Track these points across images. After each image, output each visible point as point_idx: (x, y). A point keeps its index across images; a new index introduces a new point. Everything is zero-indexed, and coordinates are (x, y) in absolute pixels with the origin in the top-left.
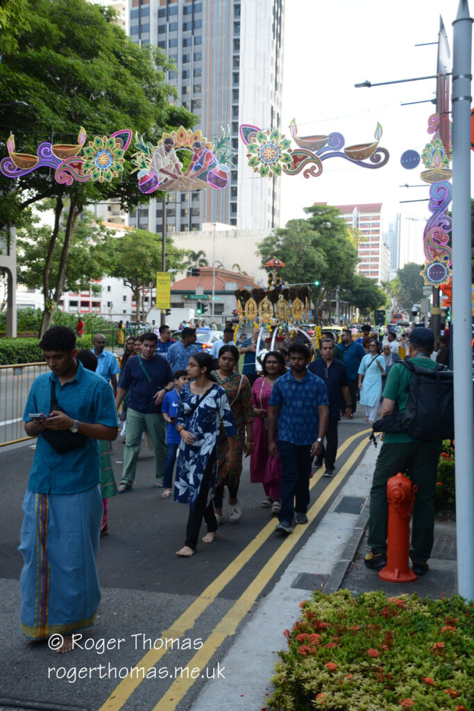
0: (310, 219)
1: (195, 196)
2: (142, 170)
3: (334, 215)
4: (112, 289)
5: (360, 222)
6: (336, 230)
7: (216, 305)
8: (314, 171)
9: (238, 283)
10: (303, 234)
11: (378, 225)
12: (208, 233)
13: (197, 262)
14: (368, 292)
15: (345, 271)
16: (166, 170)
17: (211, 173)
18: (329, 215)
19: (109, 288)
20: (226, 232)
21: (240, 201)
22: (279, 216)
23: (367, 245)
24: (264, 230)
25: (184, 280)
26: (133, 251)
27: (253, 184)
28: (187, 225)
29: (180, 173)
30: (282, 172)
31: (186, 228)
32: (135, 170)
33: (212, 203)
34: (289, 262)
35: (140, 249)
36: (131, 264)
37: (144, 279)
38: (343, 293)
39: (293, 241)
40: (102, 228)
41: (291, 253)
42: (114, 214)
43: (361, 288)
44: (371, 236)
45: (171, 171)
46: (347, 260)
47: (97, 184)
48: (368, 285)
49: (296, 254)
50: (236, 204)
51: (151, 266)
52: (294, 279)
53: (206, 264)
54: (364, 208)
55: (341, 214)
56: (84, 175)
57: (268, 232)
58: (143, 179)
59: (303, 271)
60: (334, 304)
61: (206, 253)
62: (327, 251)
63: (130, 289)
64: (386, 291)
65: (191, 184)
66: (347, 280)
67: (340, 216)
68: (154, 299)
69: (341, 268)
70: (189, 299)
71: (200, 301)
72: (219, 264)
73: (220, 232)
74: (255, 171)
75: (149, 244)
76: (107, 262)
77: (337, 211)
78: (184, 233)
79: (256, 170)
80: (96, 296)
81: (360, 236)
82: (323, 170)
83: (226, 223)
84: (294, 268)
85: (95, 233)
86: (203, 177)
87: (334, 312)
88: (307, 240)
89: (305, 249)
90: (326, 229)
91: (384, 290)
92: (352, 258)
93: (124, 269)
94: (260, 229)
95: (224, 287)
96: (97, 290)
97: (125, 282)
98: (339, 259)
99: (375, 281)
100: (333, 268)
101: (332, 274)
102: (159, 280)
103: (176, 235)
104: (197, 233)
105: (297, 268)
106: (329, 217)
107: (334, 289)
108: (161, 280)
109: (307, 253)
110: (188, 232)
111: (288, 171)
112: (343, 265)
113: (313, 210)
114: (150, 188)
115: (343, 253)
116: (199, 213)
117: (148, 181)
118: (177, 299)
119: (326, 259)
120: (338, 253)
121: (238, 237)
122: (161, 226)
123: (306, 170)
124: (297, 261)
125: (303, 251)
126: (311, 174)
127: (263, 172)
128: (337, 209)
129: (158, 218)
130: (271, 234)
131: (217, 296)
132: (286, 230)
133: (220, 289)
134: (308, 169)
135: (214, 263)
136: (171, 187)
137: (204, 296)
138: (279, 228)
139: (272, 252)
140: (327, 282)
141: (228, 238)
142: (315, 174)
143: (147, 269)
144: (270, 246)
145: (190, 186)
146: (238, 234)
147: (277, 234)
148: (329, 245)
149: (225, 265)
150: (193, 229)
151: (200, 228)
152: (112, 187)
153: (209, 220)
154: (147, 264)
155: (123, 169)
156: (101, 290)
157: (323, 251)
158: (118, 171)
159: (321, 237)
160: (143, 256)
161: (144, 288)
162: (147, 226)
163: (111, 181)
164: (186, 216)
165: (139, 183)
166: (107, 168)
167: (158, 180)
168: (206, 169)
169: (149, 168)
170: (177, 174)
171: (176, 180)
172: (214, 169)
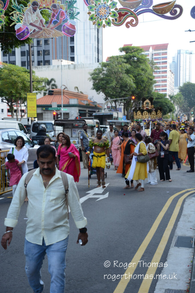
0: (123, 56)
1: (46, 42)
2: (18, 24)
3: (139, 53)
5: (154, 57)
6: (141, 63)
7: (64, 114)
8: (133, 23)
9: (78, 99)
10: (119, 66)
11: (166, 58)
12: (56, 67)
13: (50, 86)
14: (161, 102)
15: (147, 89)
16: (34, 24)
17: (64, 26)
18: (136, 53)
20: (68, 65)
21: (76, 44)
22: (102, 55)
23: (159, 72)
24: (93, 64)
25: (42, 98)
26: (9, 79)
27: (84, 33)
28: (42, 61)
29: (44, 26)
30: (112, 24)
31: (41, 64)
32: (13, 24)
33: (58, 47)
34: (111, 85)
36: (8, 88)
37: (17, 98)
39: (113, 70)
41: (112, 78)
43: (156, 100)
44: (161, 65)
45: (38, 24)
46: (147, 82)
48: (162, 98)
49: (115, 79)
50: (74, 47)
51: (22, 89)
52: (114, 95)
53: (56, 87)
54: (157, 47)
55: (143, 52)
57: (97, 66)
58: (19, 29)
59: (120, 90)
62: (135, 77)
63: (6, 104)
64: (172, 102)
65: (51, 33)
66: (148, 95)
67: (143, 53)
68: (22, 111)
69: (144, 87)
70: (47, 110)
71: (55, 111)
72: (65, 87)
73: (64, 66)
75: (19, 74)
77: (141, 50)
78: (41, 66)
79: (94, 23)
81: (154, 66)
82: (139, 22)
83: (67, 60)
84: (114, 89)
86: (59, 28)
88: (122, 70)
89: (121, 75)
90: (134, 62)
91: (171, 100)
92: (151, 81)
93: (3, 92)
94: (90, 64)
95: (69, 102)
97: (3, 100)
98: (143, 81)
99: (165, 95)
100: (139, 88)
101: (138, 91)
102: (28, 98)
103: (35, 68)
104: (49, 66)
105: (116, 88)
106: (135, 54)
107: (140, 102)
108: (30, 98)
109: (122, 78)
110: (43, 66)
111: (115, 23)
112: (145, 85)
113: (126, 49)
114: (24, 36)
115: (146, 78)
116: (49, 53)
117: (22, 31)
118: (40, 111)
119: (135, 82)
120: (142, 77)
121: (76, 69)
122: (25, 62)
123: (127, 23)
124: (116, 84)
125: (120, 77)
126: (131, 25)
127: (99, 25)
128: (141, 48)
129: (23, 57)
130: (99, 66)
131: (65, 108)
132: (107, 63)
133: (66, 103)
134: (129, 22)
135: (61, 86)
136: (38, 36)
137: (57, 108)
138: (103, 62)
139: (99, 78)
140: (135, 97)
141: (70, 69)
142: (134, 25)
143: (19, 91)
144: (98, 74)
145: (51, 35)
146: (76, 67)
147: (102, 67)
148: (136, 73)
149: (68, 88)
150: (46, 64)
151: (51, 63)
153: (56, 58)
154: (19, 88)
155: (4, 23)
157: (132, 77)
158: (1, 25)
159: (131, 68)
160: (16, 82)
161: (16, 104)
162: (15, 62)
164: (41, 55)
165: (16, 32)
167: (29, 31)
168: (61, 23)
169: (23, 23)
170: (42, 26)
171: (41, 31)
172: (66, 23)
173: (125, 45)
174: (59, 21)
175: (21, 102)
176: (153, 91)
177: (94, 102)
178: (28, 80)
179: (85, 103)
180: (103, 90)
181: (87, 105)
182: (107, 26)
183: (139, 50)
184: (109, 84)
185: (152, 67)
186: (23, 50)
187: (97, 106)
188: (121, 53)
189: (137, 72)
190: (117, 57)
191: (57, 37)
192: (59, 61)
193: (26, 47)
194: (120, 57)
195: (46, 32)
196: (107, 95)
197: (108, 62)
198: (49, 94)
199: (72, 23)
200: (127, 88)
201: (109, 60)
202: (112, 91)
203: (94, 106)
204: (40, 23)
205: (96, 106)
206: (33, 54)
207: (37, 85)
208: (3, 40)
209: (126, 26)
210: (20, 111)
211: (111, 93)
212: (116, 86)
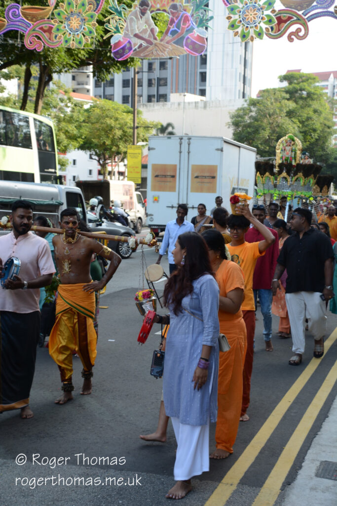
0: (284, 88)
1: (163, 65)
2: (116, 35)
3: (311, 83)
4: (77, 162)
6: (313, 99)
8: (300, 34)
10: (278, 104)
12: (176, 105)
13: (165, 135)
15: (320, 143)
16: (141, 35)
17: (188, 38)
18: (305, 83)
19: (74, 162)
20: (196, 103)
21: (210, 69)
22: (250, 86)
24: (235, 101)
26: (101, 123)
27: (223, 51)
28: (154, 96)
29: (155, 39)
30: (265, 35)
31: (153, 99)
32: (109, 35)
33: (181, 73)
34: (262, 135)
35: (108, 121)
36: (100, 137)
37: (113, 152)
39: (267, 111)
40: (69, 99)
41: (264, 125)
42: (79, 84)
45: (146, 36)
46: (323, 131)
47: (69, 51)
49: (269, 126)
50: (205, 73)
51: (120, 139)
52: (265, 152)
55: (318, 82)
56: (55, 41)
57: (241, 103)
58: (118, 44)
61: (175, 125)
62: (302, 122)
63: (96, 162)
65: (167, 49)
66: (322, 153)
67: (317, 84)
68: (121, 174)
69: (317, 140)
73: (189, 103)
74: (235, 35)
75: (117, 115)
76: (74, 135)
77: (314, 79)
78: (152, 104)
79: (236, 34)
83: (194, 93)
84: (266, 141)
85: (62, 104)
86: (179, 42)
88: (281, 111)
89: (280, 120)
90: (302, 98)
92: (328, 129)
93: (91, 143)
94: (230, 100)
96: (63, 164)
97: (91, 155)
98: (315, 130)
102: (130, 153)
103: (143, 106)
104: (166, 104)
105: (270, 141)
106: (304, 86)
108: (132, 154)
109: (280, 125)
110: (156, 103)
111: (270, 34)
112: (318, 136)
113: (288, 78)
114: (124, 55)
115: (319, 124)
116: (166, 82)
117: (121, 47)
119: (301, 130)
120: (314, 123)
121: (208, 108)
122: (129, 96)
123: (290, 33)
124: (270, 133)
125: (277, 122)
126: (296, 37)
127: (244, 36)
128: (314, 77)
129: (125, 89)
130: (243, 105)
132: (258, 100)
134: (293, 32)
136: (146, 54)
138: (250, 98)
139: (244, 123)
141: (197, 109)
142: (300, 37)
143: (116, 142)
144: (242, 117)
145: (166, 53)
146: (208, 105)
147: (249, 105)
148: (304, 116)
150: (161, 100)
151: (168, 99)
152: (83, 55)
153: (177, 91)
154: (116, 137)
155: (96, 34)
156: (68, 164)
157: (298, 123)
158: (91, 37)
159: (296, 108)
160: (111, 128)
161: (111, 162)
162: (112, 96)
163: (82, 47)
164: (153, 86)
165: (112, 49)
166: (78, 32)
167: (133, 46)
168: (183, 33)
169: (123, 33)
170: (152, 39)
171: (151, 46)
172: (192, 33)
173: (288, 71)
174: (180, 31)
175: (118, 160)
176: (332, 146)
178: (131, 124)
182: (258, 39)
183: (311, 79)
184: (258, 133)
186: (126, 78)
188: (282, 83)
189: (306, 115)
190: (274, 89)
191: (178, 57)
192: (180, 95)
193: (130, 75)
194: (280, 90)
195: (158, 47)
197: (259, 98)
199: (200, 33)
201: (261, 94)
202: (264, 145)
204: (149, 33)
206: (140, 84)
207: (144, 134)
208: (95, 61)
209: (288, 38)
210: (116, 174)
211: (263, 148)
212: (271, 137)
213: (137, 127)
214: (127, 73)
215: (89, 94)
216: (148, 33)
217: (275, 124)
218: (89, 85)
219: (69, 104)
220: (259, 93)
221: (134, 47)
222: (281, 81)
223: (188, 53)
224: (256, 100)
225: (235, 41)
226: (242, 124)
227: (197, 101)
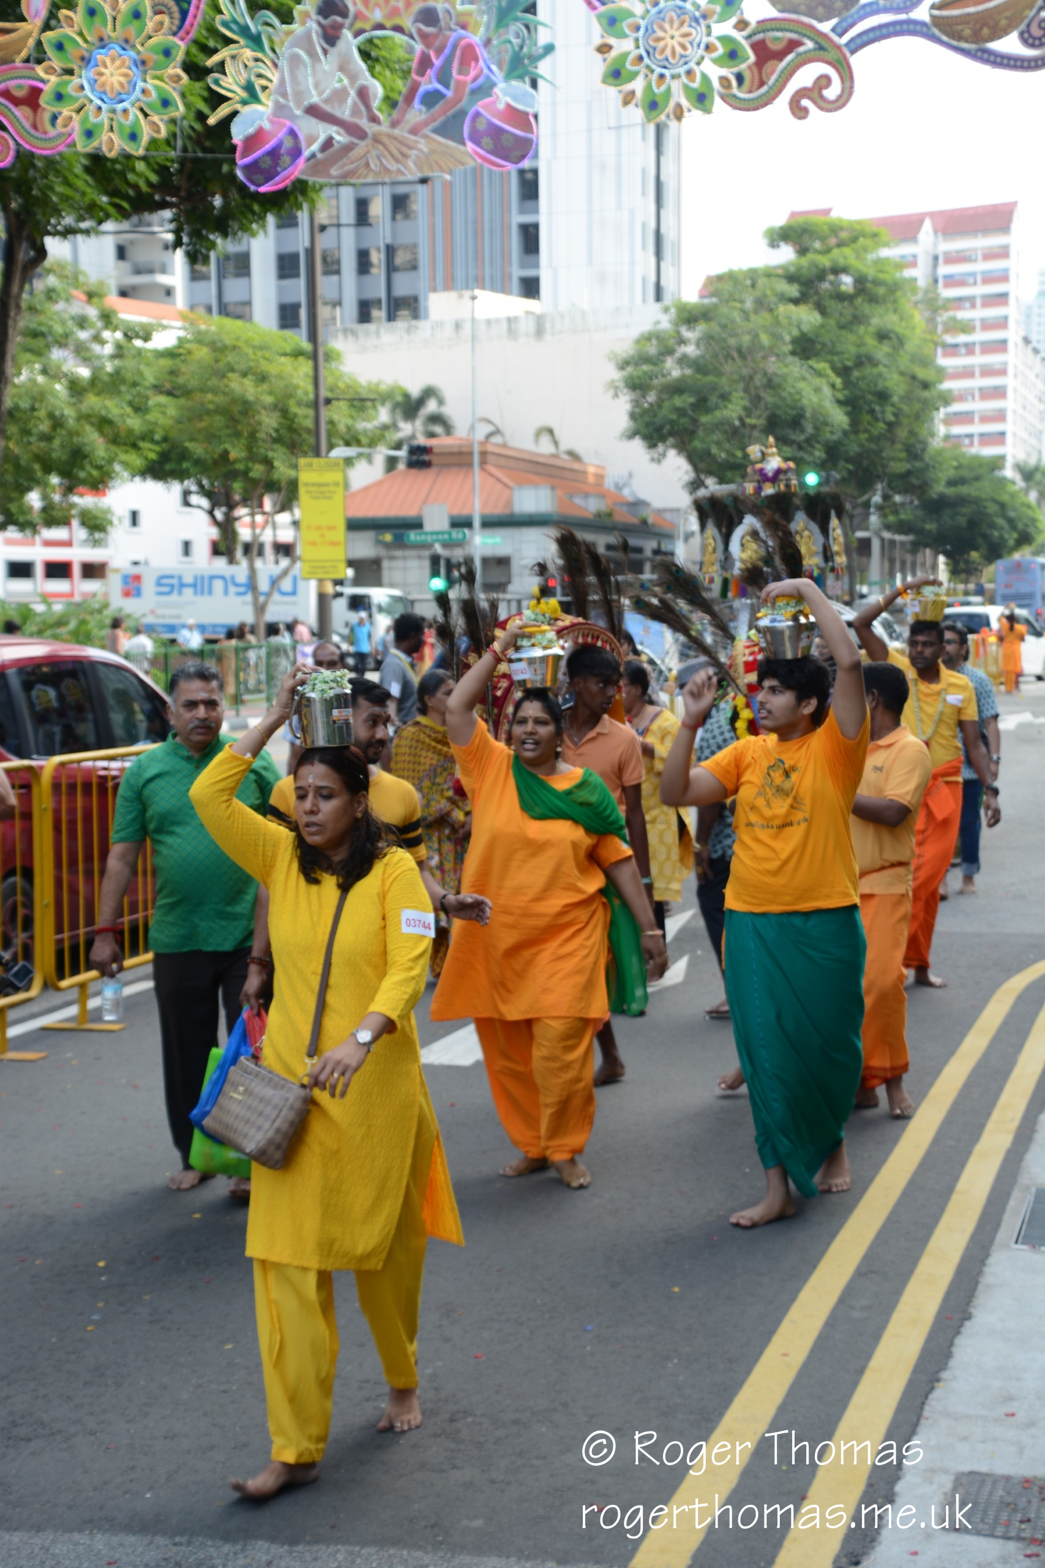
0: (783, 267)
1: (400, 204)
2: (245, 110)
3: (865, 249)
4: (143, 519)
5: (943, 270)
6: (873, 299)
7: (485, 561)
8: (826, 93)
9: (553, 488)
10: (763, 319)
11: (1003, 277)
12: (449, 330)
13: (419, 423)
14: (978, 501)
15: (902, 433)
16: (327, 108)
17: (477, 114)
18: (846, 251)
20: (509, 320)
21: (550, 214)
22: (677, 263)
23: (966, 345)
24: (630, 312)
25: (378, 484)
26: (214, 391)
27: (590, 156)
28: (379, 301)
29: (374, 119)
31: (375, 313)
32: (223, 111)
33: (459, 227)
34: (718, 414)
36: (211, 437)
37: (254, 482)
38: (896, 509)
39: (732, 341)
40: (108, 318)
41: (724, 383)
42: (138, 271)
43: (950, 491)
44: (979, 313)
45: (345, 112)
46: (907, 398)
47: (97, 163)
48: (977, 479)
49: (741, 386)
50: (536, 226)
51: (276, 441)
53: (448, 428)
54: (957, 222)
55: (886, 245)
56: (53, 133)
57: (649, 317)
58: (254, 140)
60: (864, 546)
61: (447, 392)
62: (844, 372)
63: (203, 518)
64: (1033, 496)
65: (413, 153)
66: (909, 466)
67: (885, 253)
68: (284, 550)
69: (890, 425)
70: (400, 543)
71: (438, 549)
72: (490, 428)
73: (489, 322)
74: (626, 103)
75: (264, 366)
76: (130, 432)
77: (875, 235)
78: (371, 327)
79: (628, 99)
80: (96, 543)
81: (944, 316)
83: (504, 290)
84: (735, 433)
85: (83, 335)
86: (450, 128)
87: (864, 570)
88: (776, 337)
89: (773, 366)
90: (841, 297)
91: (1027, 490)
92: (924, 392)
93: (184, 455)
94: (617, 309)
95: (509, 503)
96: (96, 525)
97: (186, 494)
98: (883, 396)
99: (998, 462)
100: (861, 428)
101: (861, 446)
102: (307, 485)
103: (346, 336)
104: (417, 328)
105: (746, 432)
106: (845, 258)
107: (866, 497)
108: (313, 485)
109: (777, 380)
110: (385, 323)
111: (735, 96)
112: (896, 415)
113: (795, 233)
114: (278, 174)
115: (895, 377)
116: (415, 260)
117: (268, 147)
118: (364, 547)
119: (840, 396)
120: (880, 375)
121: (548, 337)
122: (296, 307)
123: (798, 91)
124: (745, 409)
125: (765, 374)
126: (816, 103)
127: (653, 106)
128: (875, 229)
129: (286, 282)
130: (658, 322)
131: (489, 531)
132: (703, 305)
133: (497, 510)
134: (804, 89)
135: (472, 428)
136: (346, 168)
137: (450, 534)
138: (679, 300)
139: (662, 380)
140: (845, 474)
141: (516, 339)
142: (829, 102)
143: (263, 451)
144: (655, 361)
145: (411, 164)
146: (548, 326)
147: (675, 323)
148: (850, 353)
149: (507, 430)
150: (400, 313)
151: (422, 312)
152: (143, 174)
153: (449, 284)
154: (261, 435)
155: (181, 108)
156: (111, 523)
157: (830, 372)
158: (166, 117)
159: (822, 326)
160: (247, 408)
161: (252, 515)
162: (247, 309)
163: (141, 152)
164: (374, 271)
165: (238, 155)
166: (125, 104)
167: (303, 145)
168: (460, 100)
169: (270, 104)
170: (365, 120)
171: (363, 144)
172: (487, 100)
173: (793, 215)
174: (450, 94)
175: (273, 505)
176: (936, 443)
177: (638, 504)
178: (306, 393)
179: (591, 506)
180: (683, 442)
181: (599, 515)
182: (696, 113)
183: (864, 236)
184: (708, 411)
185: (931, 321)
186: (288, 249)
187: (650, 520)
188: (776, 251)
189: (853, 350)
190: (753, 273)
191: (448, 177)
192: (461, 297)
193: (299, 239)
194: (769, 274)
195: (385, 146)
196: (702, 466)
197: (706, 301)
198: (412, 464)
199: (515, 99)
200: (802, 431)
201: (712, 289)
202: (727, 446)
203: (635, 521)
204: (355, 104)
205: (644, 522)
206: (333, 267)
207: (349, 422)
208: (183, 194)
209: (791, 109)
210: (269, 551)
211: (723, 455)
212: (748, 421)
213: (328, 401)
214: (289, 232)
215: (174, 303)
216: (350, 101)
217: (758, 380)
218: (173, 274)
219: (106, 334)
220: (705, 286)
221: (309, 146)
222: (773, 245)
223: (479, 161)
224: (696, 306)
225: (624, 122)
226: (655, 382)
227: (512, 314)
